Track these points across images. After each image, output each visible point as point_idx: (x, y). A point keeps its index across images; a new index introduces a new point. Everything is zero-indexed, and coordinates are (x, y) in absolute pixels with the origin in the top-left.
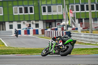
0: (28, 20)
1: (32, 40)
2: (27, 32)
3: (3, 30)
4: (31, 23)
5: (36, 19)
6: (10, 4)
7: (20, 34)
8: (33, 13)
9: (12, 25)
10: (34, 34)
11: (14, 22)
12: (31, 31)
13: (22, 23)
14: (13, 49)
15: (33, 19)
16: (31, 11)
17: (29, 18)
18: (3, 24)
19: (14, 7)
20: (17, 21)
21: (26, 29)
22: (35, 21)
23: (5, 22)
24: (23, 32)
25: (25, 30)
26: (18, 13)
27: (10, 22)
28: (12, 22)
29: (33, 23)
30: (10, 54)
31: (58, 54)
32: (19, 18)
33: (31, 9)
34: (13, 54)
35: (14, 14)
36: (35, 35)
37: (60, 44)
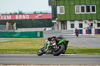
0: (90, 19)
1: (94, 39)
2: (89, 31)
3: (64, 29)
4: (93, 22)
5: (98, 19)
6: (72, 3)
7: (82, 33)
8: (95, 13)
9: (74, 24)
10: (96, 33)
11: (75, 21)
12: (93, 30)
13: (83, 23)
14: (74, 48)
15: (95, 18)
16: (93, 10)
17: (91, 17)
18: (64, 23)
19: (75, 6)
20: (79, 20)
21: (88, 28)
22: (97, 20)
23: (66, 21)
24: (84, 31)
25: (86, 29)
26: (80, 13)
27: (71, 21)
28: (74, 21)
29: (95, 23)
30: (71, 53)
31: (51, 53)
32: (81, 18)
33: (93, 8)
34: (74, 53)
35: (76, 13)
36: (97, 35)
37: (53, 45)
